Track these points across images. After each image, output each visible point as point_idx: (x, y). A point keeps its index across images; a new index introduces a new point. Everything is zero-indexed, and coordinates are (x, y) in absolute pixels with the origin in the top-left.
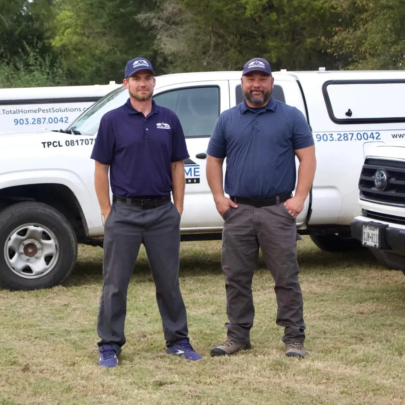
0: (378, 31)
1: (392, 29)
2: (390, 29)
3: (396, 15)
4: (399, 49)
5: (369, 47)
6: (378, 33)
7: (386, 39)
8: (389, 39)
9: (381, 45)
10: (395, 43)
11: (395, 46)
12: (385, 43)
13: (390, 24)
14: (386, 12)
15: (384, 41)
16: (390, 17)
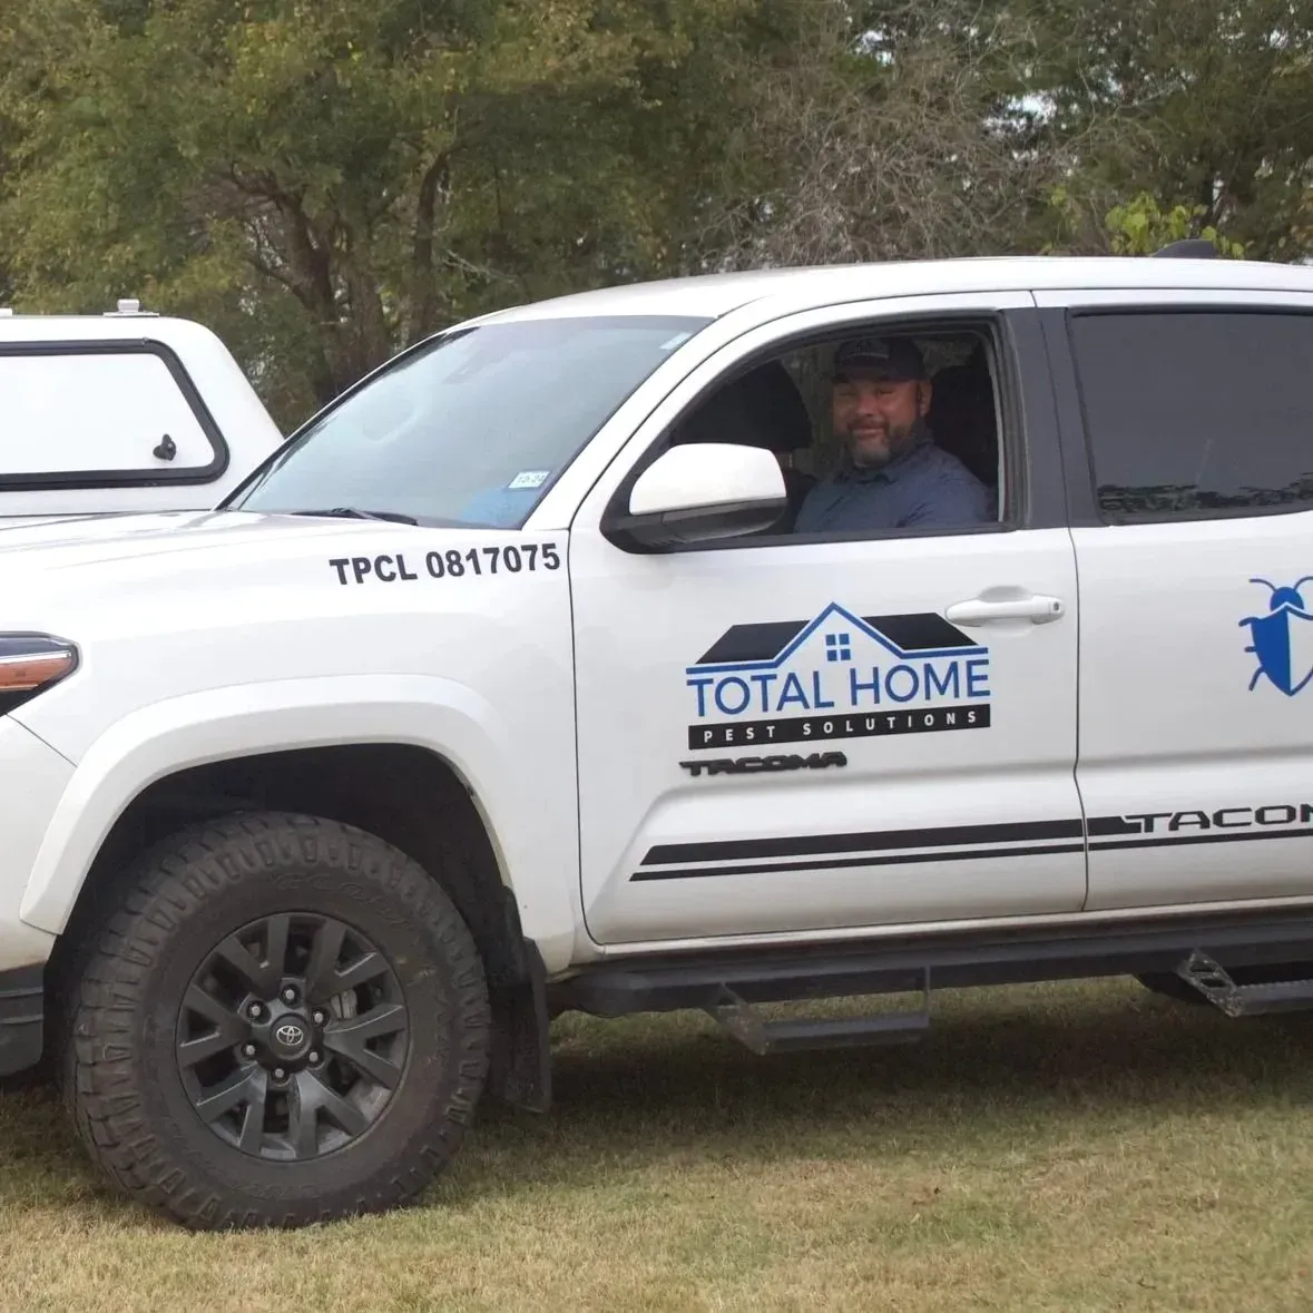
0: (65, 200)
1: (110, 191)
2: (103, 192)
3: (125, 148)
4: (131, 257)
5: (37, 250)
6: (67, 206)
7: (90, 223)
8: (98, 225)
9: (71, 242)
10: (118, 236)
11: (118, 247)
12: (87, 236)
13: (101, 175)
14: (90, 138)
15: (85, 229)
16: (103, 155)
